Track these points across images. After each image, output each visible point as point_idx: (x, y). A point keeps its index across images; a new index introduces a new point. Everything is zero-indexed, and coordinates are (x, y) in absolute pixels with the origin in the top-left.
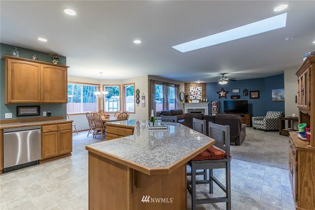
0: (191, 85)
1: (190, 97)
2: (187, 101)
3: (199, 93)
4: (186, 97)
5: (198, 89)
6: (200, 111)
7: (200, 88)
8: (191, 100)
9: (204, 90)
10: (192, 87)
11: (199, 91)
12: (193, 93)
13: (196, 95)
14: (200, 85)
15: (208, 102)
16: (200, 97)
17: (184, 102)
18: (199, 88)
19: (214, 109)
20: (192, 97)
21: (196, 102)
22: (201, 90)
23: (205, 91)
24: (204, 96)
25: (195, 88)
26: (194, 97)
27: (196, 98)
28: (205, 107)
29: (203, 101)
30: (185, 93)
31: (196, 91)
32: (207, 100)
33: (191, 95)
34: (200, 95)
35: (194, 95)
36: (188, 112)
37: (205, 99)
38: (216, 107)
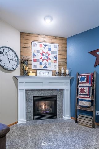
0: (34, 38)
1: (34, 63)
2: (24, 72)
3: (52, 57)
4: (24, 62)
5: (50, 49)
6: (54, 94)
7: (55, 48)
8: (35, 71)
9: (64, 51)
10: (38, 44)
11: (53, 53)
12: (39, 56)
13: (45, 61)
14: (55, 41)
15: (70, 75)
16: (53, 65)
17: (17, 73)
18: (52, 46)
19: (83, 91)
20: (37, 64)
22: (56, 50)
23: (65, 55)
24: (64, 63)
25: (46, 46)
26: (41, 64)
27: (45, 67)
28: (64, 85)
29: (60, 74)
30: (21, 55)
31: (45, 51)
32: (67, 72)
33: (35, 60)
34: (55, 62)
35: (41, 61)
36: (27, 97)
37: (65, 70)
38: (88, 85)
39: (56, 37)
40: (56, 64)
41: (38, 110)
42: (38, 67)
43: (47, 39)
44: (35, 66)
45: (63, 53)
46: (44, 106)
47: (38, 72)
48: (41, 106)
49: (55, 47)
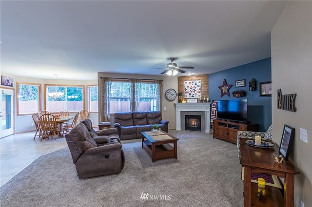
0: (186, 79)
1: (186, 94)
2: (180, 101)
3: (197, 89)
4: (180, 94)
5: (196, 84)
6: (199, 114)
8: (186, 99)
10: (188, 82)
11: (198, 86)
12: (188, 90)
13: (193, 92)
14: (199, 78)
15: (209, 101)
17: (176, 102)
18: (198, 82)
19: (213, 113)
20: (188, 94)
21: (193, 102)
22: (200, 84)
24: (206, 93)
25: (193, 82)
26: (190, 94)
27: (193, 96)
28: (205, 108)
29: (202, 101)
30: (179, 91)
31: (193, 86)
32: (208, 99)
33: (186, 93)
34: (200, 92)
35: (190, 92)
36: (181, 115)
37: (206, 98)
38: (215, 109)
39: (200, 76)
40: (200, 94)
41: (189, 124)
42: (188, 97)
43: (194, 78)
44: (186, 96)
45: (206, 85)
46: (194, 123)
47: (188, 100)
48: (191, 122)
49: (200, 82)
